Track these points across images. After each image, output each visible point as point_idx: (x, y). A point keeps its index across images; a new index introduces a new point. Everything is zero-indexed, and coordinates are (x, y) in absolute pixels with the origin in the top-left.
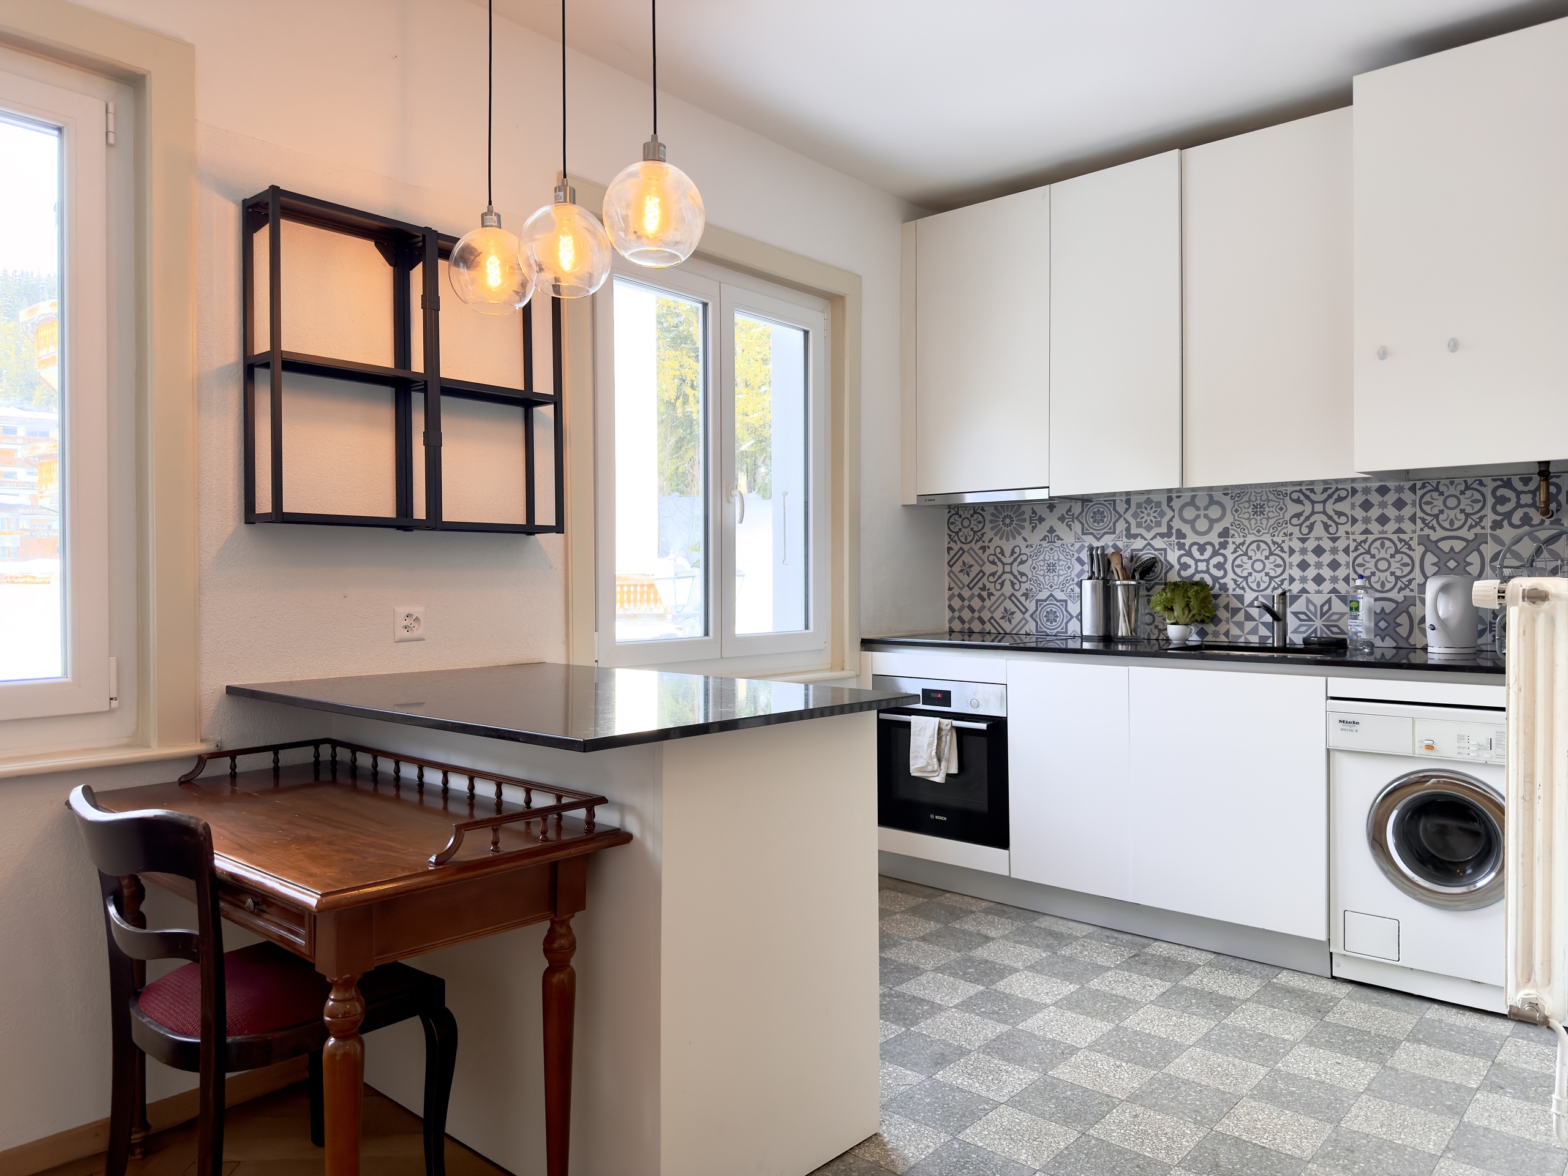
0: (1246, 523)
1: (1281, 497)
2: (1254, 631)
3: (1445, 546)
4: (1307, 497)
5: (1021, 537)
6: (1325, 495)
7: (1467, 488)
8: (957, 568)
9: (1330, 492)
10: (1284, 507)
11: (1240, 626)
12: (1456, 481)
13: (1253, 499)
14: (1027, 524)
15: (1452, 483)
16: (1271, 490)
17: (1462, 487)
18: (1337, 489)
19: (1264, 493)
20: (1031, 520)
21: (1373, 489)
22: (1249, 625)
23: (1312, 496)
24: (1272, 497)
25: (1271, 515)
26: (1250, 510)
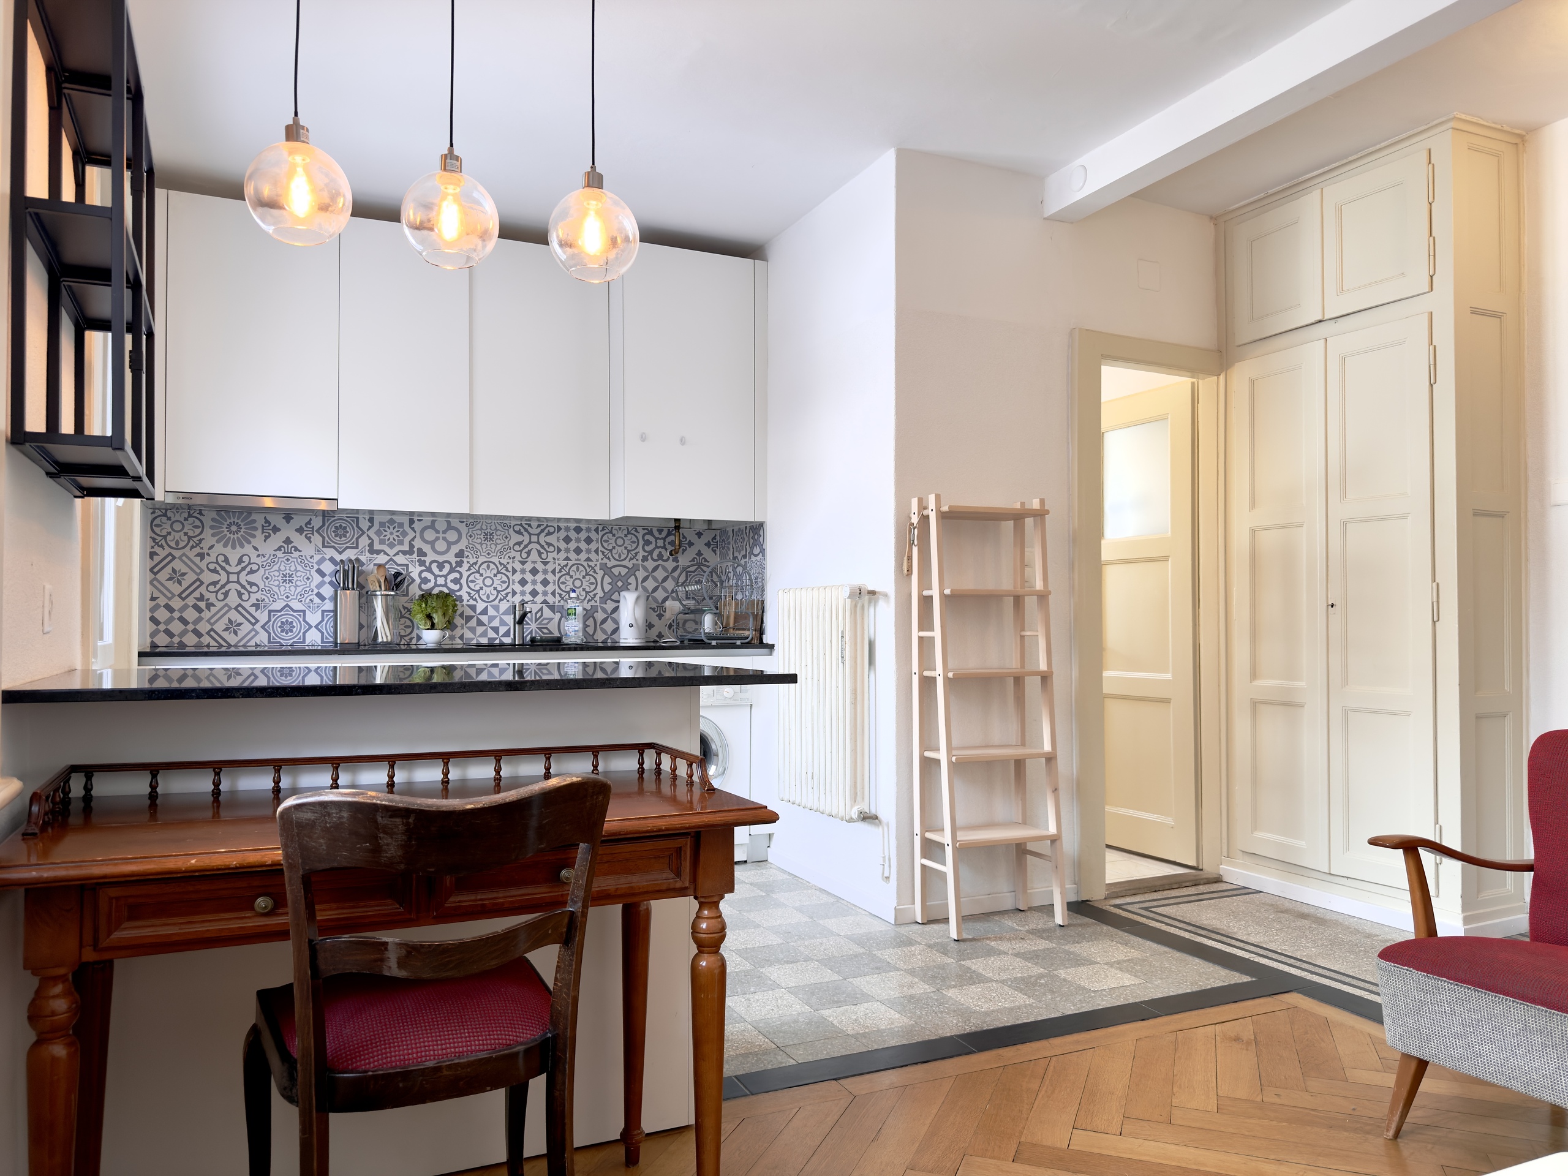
0: (478, 546)
1: (506, 528)
2: (484, 634)
3: (616, 571)
4: (526, 530)
5: (251, 545)
6: (539, 530)
7: (629, 533)
8: (163, 576)
9: (542, 527)
10: (508, 536)
11: (473, 630)
12: (623, 528)
13: (484, 527)
14: (258, 533)
15: (620, 529)
16: (499, 522)
17: (626, 532)
18: (547, 526)
19: (493, 524)
20: (263, 529)
21: (572, 528)
22: (480, 630)
23: (529, 529)
24: (499, 527)
25: (498, 541)
26: (482, 537)
